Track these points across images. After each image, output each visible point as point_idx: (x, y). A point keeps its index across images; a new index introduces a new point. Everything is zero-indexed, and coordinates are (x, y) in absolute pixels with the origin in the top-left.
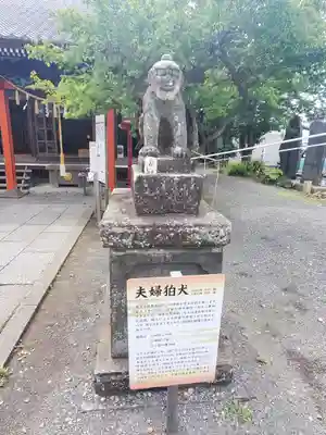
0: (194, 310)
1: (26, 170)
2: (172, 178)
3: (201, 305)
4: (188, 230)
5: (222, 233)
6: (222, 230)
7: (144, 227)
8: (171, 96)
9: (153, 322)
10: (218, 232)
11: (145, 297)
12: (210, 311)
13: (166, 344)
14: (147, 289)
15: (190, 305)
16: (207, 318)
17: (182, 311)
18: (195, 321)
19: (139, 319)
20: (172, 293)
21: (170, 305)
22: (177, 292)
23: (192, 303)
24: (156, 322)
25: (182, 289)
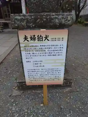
0: (53, 49)
1: (1, 24)
3: (56, 47)
4: (52, 17)
6: (69, 17)
7: (31, 16)
9: (33, 55)
10: (67, 18)
11: (28, 41)
12: (60, 50)
13: (40, 66)
14: (29, 37)
15: (50, 47)
16: (59, 54)
17: (47, 50)
18: (53, 55)
19: (27, 53)
20: (41, 40)
21: (41, 46)
22: (44, 39)
23: (52, 46)
24: (35, 55)
25: (46, 38)
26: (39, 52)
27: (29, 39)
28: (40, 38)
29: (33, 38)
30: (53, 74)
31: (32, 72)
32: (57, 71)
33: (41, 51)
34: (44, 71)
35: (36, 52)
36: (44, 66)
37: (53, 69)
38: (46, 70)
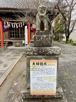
0: (49, 70)
1: (7, 42)
2: (44, 36)
3: (51, 69)
4: (48, 50)
5: (58, 51)
6: (58, 50)
7: (36, 49)
8: (43, 15)
9: (37, 73)
10: (57, 51)
11: (35, 65)
12: (53, 71)
13: (41, 81)
14: (35, 63)
15: (47, 69)
16: (53, 73)
17: (45, 70)
18: (49, 74)
19: (33, 72)
20: (42, 65)
21: (42, 68)
22: (44, 64)
23: (48, 68)
24: (38, 73)
25: (45, 64)
26: (41, 72)
27: (35, 64)
28: (42, 64)
29: (38, 64)
30: (49, 87)
31: (35, 85)
32: (52, 85)
33: (42, 71)
34: (43, 84)
35: (39, 72)
36: (43, 81)
37: (49, 83)
38: (44, 84)
